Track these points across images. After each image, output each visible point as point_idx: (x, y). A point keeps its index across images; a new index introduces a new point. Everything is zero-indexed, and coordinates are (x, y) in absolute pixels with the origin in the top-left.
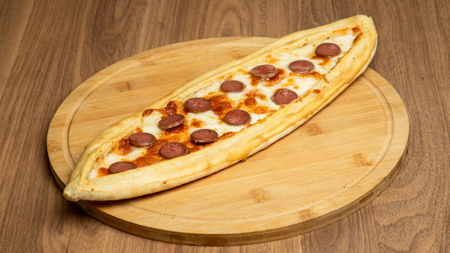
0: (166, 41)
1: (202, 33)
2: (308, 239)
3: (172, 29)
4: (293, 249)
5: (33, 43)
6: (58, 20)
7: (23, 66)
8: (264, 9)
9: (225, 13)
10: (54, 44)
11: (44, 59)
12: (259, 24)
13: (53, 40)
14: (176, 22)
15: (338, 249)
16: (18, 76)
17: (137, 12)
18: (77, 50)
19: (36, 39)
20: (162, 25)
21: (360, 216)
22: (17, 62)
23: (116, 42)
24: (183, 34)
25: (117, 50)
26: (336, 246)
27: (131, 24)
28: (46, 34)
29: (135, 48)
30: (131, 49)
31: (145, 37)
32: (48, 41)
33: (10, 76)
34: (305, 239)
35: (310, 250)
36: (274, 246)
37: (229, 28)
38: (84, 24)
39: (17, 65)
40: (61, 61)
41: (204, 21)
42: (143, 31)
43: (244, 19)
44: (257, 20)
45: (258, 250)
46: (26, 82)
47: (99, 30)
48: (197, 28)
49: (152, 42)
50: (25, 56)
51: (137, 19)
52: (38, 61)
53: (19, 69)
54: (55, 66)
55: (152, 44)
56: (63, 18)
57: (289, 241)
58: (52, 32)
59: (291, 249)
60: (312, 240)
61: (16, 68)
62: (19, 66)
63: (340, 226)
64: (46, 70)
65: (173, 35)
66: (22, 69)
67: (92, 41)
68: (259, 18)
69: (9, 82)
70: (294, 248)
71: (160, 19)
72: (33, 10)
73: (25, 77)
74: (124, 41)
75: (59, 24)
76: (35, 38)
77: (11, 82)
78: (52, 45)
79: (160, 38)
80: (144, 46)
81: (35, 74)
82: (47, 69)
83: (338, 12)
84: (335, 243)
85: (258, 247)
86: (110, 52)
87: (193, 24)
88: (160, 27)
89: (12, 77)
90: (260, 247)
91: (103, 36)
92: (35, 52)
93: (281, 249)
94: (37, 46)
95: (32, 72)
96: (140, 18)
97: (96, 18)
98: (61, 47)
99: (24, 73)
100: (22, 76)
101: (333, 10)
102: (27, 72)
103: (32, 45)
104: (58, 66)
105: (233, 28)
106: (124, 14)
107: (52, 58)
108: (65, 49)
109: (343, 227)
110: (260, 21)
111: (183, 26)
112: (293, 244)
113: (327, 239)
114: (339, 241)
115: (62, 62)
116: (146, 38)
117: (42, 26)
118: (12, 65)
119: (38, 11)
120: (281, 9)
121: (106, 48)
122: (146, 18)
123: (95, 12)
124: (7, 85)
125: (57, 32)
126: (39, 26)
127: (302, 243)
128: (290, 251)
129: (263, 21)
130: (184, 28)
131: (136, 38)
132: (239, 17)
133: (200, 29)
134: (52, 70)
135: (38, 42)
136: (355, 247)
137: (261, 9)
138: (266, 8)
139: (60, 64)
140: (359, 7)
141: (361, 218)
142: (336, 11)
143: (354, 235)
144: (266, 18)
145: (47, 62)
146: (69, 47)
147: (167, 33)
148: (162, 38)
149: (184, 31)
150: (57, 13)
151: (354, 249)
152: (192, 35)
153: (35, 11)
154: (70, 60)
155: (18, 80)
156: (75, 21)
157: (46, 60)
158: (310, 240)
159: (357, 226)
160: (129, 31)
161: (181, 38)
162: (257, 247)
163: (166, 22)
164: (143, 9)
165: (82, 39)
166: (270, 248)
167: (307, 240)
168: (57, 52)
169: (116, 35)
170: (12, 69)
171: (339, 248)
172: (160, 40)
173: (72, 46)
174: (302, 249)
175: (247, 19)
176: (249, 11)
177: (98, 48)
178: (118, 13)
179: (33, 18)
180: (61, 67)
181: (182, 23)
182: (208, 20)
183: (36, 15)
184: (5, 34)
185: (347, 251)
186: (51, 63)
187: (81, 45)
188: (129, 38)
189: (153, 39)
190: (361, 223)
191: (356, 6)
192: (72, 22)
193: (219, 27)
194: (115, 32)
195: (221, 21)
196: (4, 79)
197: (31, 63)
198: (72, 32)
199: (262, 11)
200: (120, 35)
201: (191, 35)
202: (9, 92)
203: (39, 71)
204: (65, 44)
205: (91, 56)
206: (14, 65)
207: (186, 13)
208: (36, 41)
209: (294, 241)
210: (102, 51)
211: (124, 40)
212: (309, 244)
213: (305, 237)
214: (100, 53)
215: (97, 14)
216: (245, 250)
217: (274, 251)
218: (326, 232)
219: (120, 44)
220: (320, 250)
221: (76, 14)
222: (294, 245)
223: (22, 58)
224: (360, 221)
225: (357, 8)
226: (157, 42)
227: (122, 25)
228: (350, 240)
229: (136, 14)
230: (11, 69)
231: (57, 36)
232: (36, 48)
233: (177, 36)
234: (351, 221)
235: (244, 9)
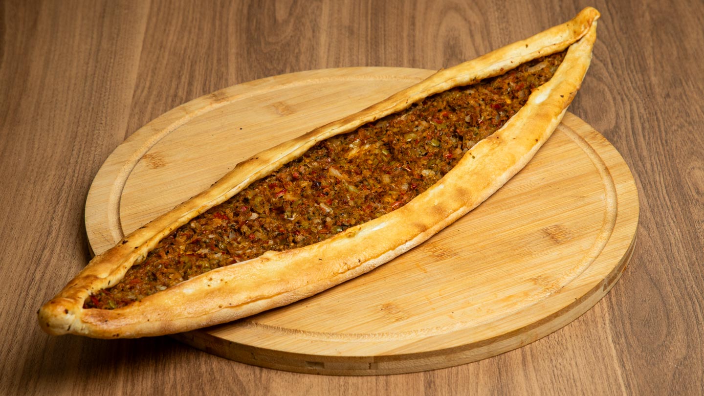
0: (360, 53)
1: (414, 42)
2: (623, 336)
3: (367, 36)
4: (602, 350)
5: (159, 55)
6: (192, 22)
7: (150, 88)
8: (502, 8)
9: (443, 13)
10: (191, 57)
11: (179, 78)
12: (498, 30)
13: (189, 51)
14: (372, 25)
15: (671, 351)
16: (146, 102)
17: (310, 11)
18: (228, 65)
19: (162, 49)
20: (351, 32)
21: (698, 304)
22: (140, 82)
23: (284, 54)
24: (385, 44)
25: (288, 65)
26: (667, 346)
27: (303, 29)
28: (176, 43)
29: (314, 62)
30: (308, 64)
31: (327, 47)
32: (182, 52)
33: (133, 102)
34: (617, 336)
35: (629, 351)
36: (573, 346)
37: (454, 35)
38: (232, 28)
39: (141, 85)
40: (206, 80)
41: (413, 24)
42: (323, 38)
43: (475, 23)
44: (494, 24)
45: (549, 351)
46: (159, 110)
47: (256, 37)
48: (405, 34)
49: (339, 55)
50: (150, 74)
51: (311, 22)
52: (171, 81)
53: (145, 92)
54: (199, 88)
55: (339, 58)
56: (198, 20)
57: (593, 339)
58: (185, 39)
59: (599, 350)
60: (629, 337)
61: (139, 91)
62: (144, 87)
63: (668, 319)
64: (185, 93)
65: (369, 45)
66: (149, 92)
67: (248, 53)
68: (497, 21)
69: (133, 110)
70: (604, 348)
71: (346, 22)
72: (151, 8)
73: (155, 103)
74: (297, 53)
75: (195, 28)
76: (161, 47)
77: (137, 110)
78: (189, 57)
79: (351, 49)
80: (328, 60)
81: (170, 100)
82: (187, 92)
83: (617, 12)
84: (664, 342)
85: (548, 347)
86: (278, 69)
87: (397, 29)
88: (347, 34)
89: (136, 103)
90: (551, 346)
91: (263, 44)
92: (166, 68)
93: (584, 350)
94: (166, 57)
95: (164, 96)
96: (315, 21)
97: (249, 19)
98: (202, 61)
99: (153, 98)
100: (151, 101)
101: (609, 10)
102: (158, 96)
103: (158, 58)
104: (203, 89)
105: (460, 35)
106: (291, 14)
107: (192, 77)
108: (209, 63)
109: (674, 319)
110: (499, 25)
111: (383, 33)
112: (600, 344)
113: (652, 336)
114: (671, 340)
115: (207, 82)
116: (329, 50)
117: (169, 31)
118: (133, 86)
119: (159, 9)
120: (528, 9)
121: (271, 62)
122: (324, 21)
123: (245, 11)
124: (131, 115)
125: (193, 40)
126: (165, 30)
127: (614, 341)
128: (598, 353)
129: (504, 25)
130: (385, 35)
131: (313, 49)
132: (466, 20)
133: (409, 36)
134: (195, 93)
135: (167, 54)
136: (697, 348)
137: (498, 9)
138: (504, 7)
139: (205, 84)
140: (648, 6)
141: (698, 306)
142: (614, 12)
143: (692, 331)
144: (508, 22)
145: (184, 83)
146: (215, 62)
147: (360, 42)
148: (353, 48)
149: (385, 39)
150: (188, 12)
151: (695, 350)
152: (399, 46)
153: (155, 9)
154: (220, 79)
155: (146, 107)
156: (217, 23)
157: (183, 79)
158: (626, 337)
159: (694, 318)
160: (301, 38)
161: (383, 49)
162: (546, 347)
163: (356, 26)
164: (318, 7)
165: (233, 51)
166: (567, 348)
167: (621, 337)
168: (198, 68)
169: (282, 44)
170: (135, 92)
171: (671, 348)
172: (351, 51)
173: (219, 60)
174: (617, 350)
175: (478, 22)
176: (480, 10)
177: (259, 63)
178: (281, 13)
179: (154, 20)
180: (207, 89)
181: (381, 28)
182: (418, 24)
183: (158, 14)
184: (115, 42)
185: (684, 354)
186: (192, 84)
187: (232, 58)
188: (303, 49)
189: (340, 51)
190: (700, 313)
191: (643, 5)
192: (214, 25)
193: (437, 34)
194: (282, 40)
195: (440, 24)
196: (125, 106)
197: (162, 82)
198: (216, 39)
199: (499, 11)
200: (288, 44)
201: (397, 46)
202: (136, 124)
203: (176, 96)
204: (209, 56)
205: (250, 74)
206: (137, 86)
207: (385, 13)
208: (164, 52)
209: (601, 338)
210: (266, 67)
211: (297, 51)
212: (625, 344)
213: (618, 334)
214: (263, 70)
215: (249, 13)
216: (529, 350)
217: (574, 353)
218: (649, 327)
219: (291, 56)
220: (643, 351)
221: (218, 14)
222: (603, 344)
223: (147, 76)
224: (698, 310)
225: (645, 7)
226: (347, 55)
227: (289, 30)
228: (687, 337)
229: (308, 14)
230: (132, 92)
231: (194, 45)
232: (165, 62)
233: (376, 46)
234: (684, 311)
235: (471, 9)
